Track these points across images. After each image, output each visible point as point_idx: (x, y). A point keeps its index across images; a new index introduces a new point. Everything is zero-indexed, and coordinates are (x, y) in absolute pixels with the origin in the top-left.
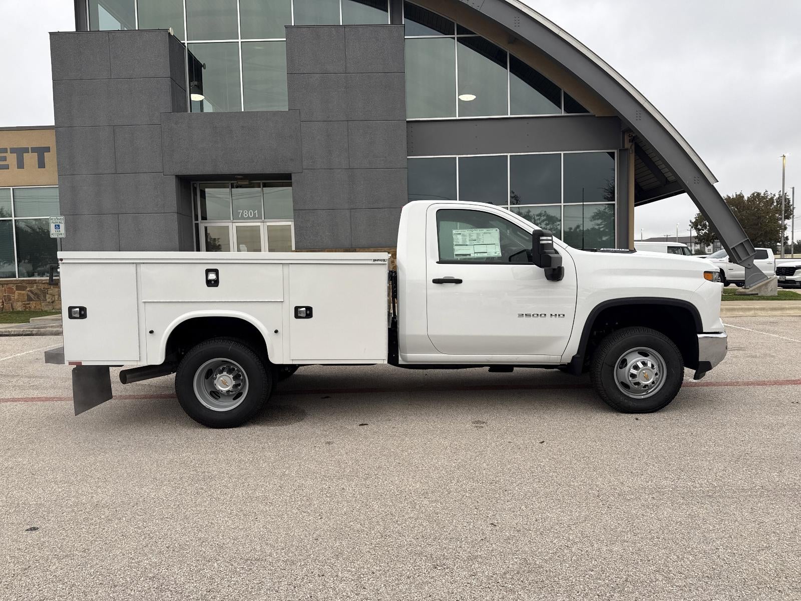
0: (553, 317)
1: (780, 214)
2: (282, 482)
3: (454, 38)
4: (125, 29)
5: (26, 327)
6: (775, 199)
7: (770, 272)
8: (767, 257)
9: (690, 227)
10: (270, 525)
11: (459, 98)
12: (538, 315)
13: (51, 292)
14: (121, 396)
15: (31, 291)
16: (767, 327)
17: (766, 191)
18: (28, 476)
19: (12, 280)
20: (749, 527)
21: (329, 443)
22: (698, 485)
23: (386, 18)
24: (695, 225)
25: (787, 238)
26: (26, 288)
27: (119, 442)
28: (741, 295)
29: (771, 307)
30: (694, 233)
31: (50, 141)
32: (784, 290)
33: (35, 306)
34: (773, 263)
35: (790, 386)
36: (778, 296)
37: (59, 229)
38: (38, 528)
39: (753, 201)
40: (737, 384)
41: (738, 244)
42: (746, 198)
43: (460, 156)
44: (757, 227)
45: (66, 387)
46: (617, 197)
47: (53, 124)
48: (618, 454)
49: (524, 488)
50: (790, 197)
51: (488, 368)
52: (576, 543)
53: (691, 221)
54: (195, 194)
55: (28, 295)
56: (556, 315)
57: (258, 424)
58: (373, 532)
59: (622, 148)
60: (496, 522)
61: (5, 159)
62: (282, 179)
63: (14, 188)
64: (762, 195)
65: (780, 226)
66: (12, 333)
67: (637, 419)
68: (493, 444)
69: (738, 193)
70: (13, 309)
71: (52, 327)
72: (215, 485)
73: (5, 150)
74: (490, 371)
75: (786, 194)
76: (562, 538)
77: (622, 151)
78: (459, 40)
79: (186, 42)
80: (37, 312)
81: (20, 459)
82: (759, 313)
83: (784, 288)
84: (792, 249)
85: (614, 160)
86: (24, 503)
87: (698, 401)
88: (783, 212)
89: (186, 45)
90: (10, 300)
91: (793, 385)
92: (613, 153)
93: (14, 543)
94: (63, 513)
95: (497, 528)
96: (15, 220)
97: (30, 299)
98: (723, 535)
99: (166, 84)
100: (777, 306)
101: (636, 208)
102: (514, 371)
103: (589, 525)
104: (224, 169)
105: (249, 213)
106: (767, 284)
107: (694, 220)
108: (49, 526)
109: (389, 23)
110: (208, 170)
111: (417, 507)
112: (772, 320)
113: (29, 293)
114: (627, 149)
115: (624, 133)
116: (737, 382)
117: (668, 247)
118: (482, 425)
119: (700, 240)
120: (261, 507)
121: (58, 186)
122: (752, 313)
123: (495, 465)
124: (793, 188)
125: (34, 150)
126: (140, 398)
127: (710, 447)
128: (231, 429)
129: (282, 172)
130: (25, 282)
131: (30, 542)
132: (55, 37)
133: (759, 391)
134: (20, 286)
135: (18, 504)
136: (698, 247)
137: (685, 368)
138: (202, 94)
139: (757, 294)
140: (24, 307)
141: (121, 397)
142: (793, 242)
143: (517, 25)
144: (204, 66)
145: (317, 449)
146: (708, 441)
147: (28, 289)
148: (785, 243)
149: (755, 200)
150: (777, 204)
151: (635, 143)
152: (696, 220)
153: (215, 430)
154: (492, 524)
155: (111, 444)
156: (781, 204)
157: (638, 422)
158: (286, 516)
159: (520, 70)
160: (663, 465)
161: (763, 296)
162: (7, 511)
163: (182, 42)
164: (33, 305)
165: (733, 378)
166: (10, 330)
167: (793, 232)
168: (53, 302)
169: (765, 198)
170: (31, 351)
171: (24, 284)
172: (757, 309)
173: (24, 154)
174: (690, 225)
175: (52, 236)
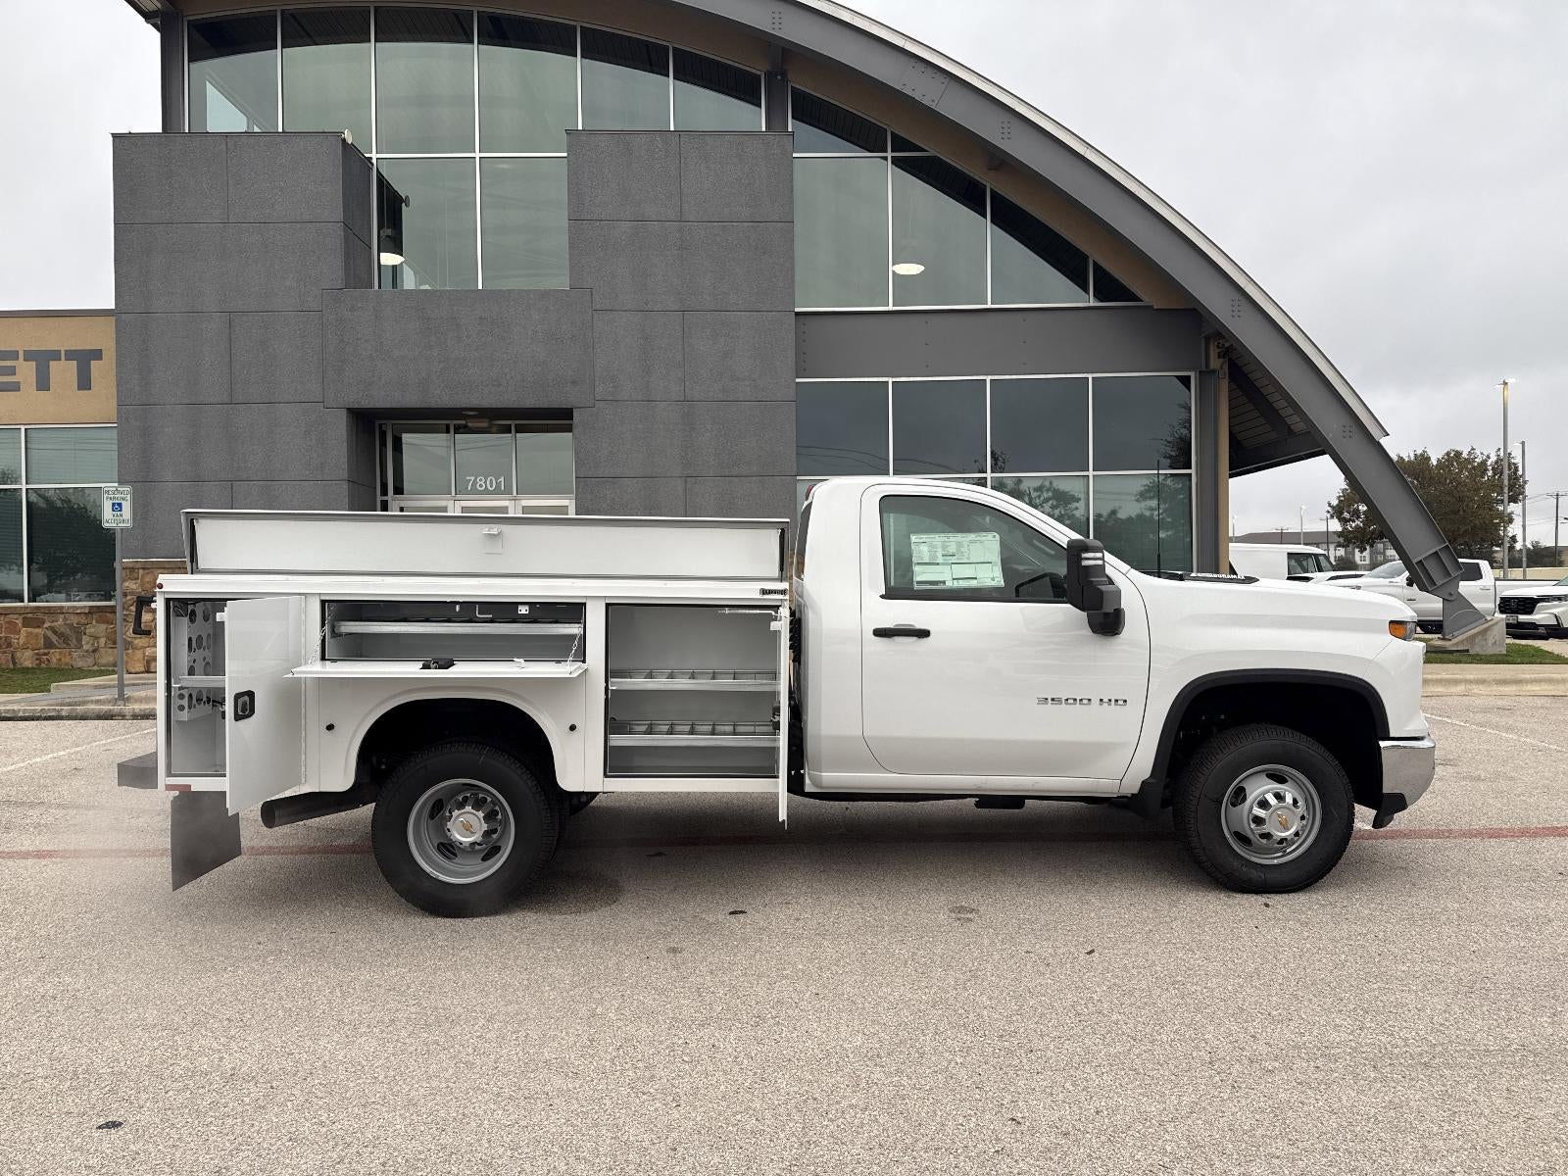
0: (1105, 705)
1: (1501, 493)
2: (592, 1031)
3: (886, 158)
4: (256, 130)
5: (45, 703)
6: (1489, 463)
7: (1486, 605)
8: (1480, 577)
9: (1329, 516)
10: (580, 1120)
11: (893, 272)
12: (1075, 700)
13: (93, 630)
14: (253, 848)
15: (51, 628)
16: (1495, 719)
17: (1473, 449)
18: (87, 1015)
19: (16, 608)
20: (1507, 1127)
21: (674, 950)
22: (1400, 1043)
23: (756, 118)
24: (1337, 512)
25: (1514, 539)
26: (44, 623)
27: (259, 943)
28: (1435, 652)
29: (1498, 677)
30: (1335, 526)
31: (103, 338)
32: (1518, 641)
33: (58, 657)
34: (1492, 589)
35: (1552, 840)
36: (1506, 655)
37: (121, 511)
38: (120, 1124)
39: (1447, 466)
40: (1448, 834)
41: (1428, 554)
42: (1434, 462)
43: (894, 380)
44: (1457, 517)
45: (141, 829)
46: (1197, 462)
47: (112, 306)
48: (1239, 976)
49: (1066, 1046)
50: (1518, 460)
51: (973, 800)
52: (1179, 1160)
53: (1329, 504)
54: (383, 444)
55: (46, 637)
56: (1110, 700)
57: (530, 909)
58: (782, 1136)
59: (1204, 369)
60: (1020, 1115)
61: (12, 371)
62: (557, 419)
63: (27, 427)
64: (1465, 455)
65: (1501, 515)
66: (21, 714)
67: (1267, 905)
68: (996, 957)
69: (1419, 452)
70: (14, 663)
71: (97, 702)
72: (461, 1034)
73: (14, 355)
74: (978, 805)
75: (1510, 454)
76: (1151, 1148)
77: (1205, 374)
78: (896, 162)
79: (374, 156)
80: (63, 669)
81: (68, 979)
82: (1476, 689)
83: (1516, 637)
84: (1524, 559)
85: (1190, 390)
86: (86, 1071)
87: (1380, 871)
88: (1506, 490)
89: (374, 161)
90: (9, 645)
91: (1558, 838)
92: (1188, 378)
93: (77, 1154)
94: (166, 1093)
95: (1024, 1128)
96: (27, 490)
97: (49, 644)
98: (1460, 1143)
99: (335, 236)
100: (1509, 677)
101: (1231, 481)
102: (1024, 808)
103: (1200, 1122)
104: (441, 397)
105: (488, 483)
106: (1486, 630)
107: (1335, 502)
108: (145, 1117)
109: (764, 129)
110: (411, 399)
111: (863, 1085)
112: (1500, 703)
113: (49, 634)
114: (1214, 371)
115: (1208, 339)
116: (1450, 831)
117: (1288, 554)
118: (970, 916)
119: (1347, 539)
120: (558, 1081)
121: (115, 425)
122: (1460, 688)
123: (1005, 998)
124: (1523, 443)
125: (71, 355)
126: (292, 853)
127: (1414, 962)
128: (478, 920)
129: (555, 406)
130: (43, 610)
131: (108, 1151)
132: (123, 143)
133: (1494, 848)
134: (32, 620)
135: (75, 1073)
136: (1341, 552)
137: (1357, 807)
138: (402, 255)
139: (1467, 651)
140: (37, 659)
141: (256, 852)
142: (1524, 545)
143: (1006, 136)
144: (406, 201)
145: (653, 963)
146: (1408, 951)
147: (46, 625)
148: (1511, 548)
149: (1452, 465)
150: (1495, 474)
151: (1230, 359)
152: (1340, 501)
153: (446, 920)
154: (1013, 1120)
155: (245, 949)
156: (1501, 473)
157: (1269, 912)
158: (607, 1101)
159: (1011, 220)
160: (1329, 1001)
161: (1477, 655)
162: (55, 1088)
163: (367, 155)
164: (55, 656)
165: (1441, 822)
166: (16, 708)
167: (1524, 527)
168: (94, 651)
169: (1470, 463)
170: (62, 753)
171: (41, 616)
172: (1470, 682)
173: (51, 363)
174: (1328, 512)
175: (105, 525)
